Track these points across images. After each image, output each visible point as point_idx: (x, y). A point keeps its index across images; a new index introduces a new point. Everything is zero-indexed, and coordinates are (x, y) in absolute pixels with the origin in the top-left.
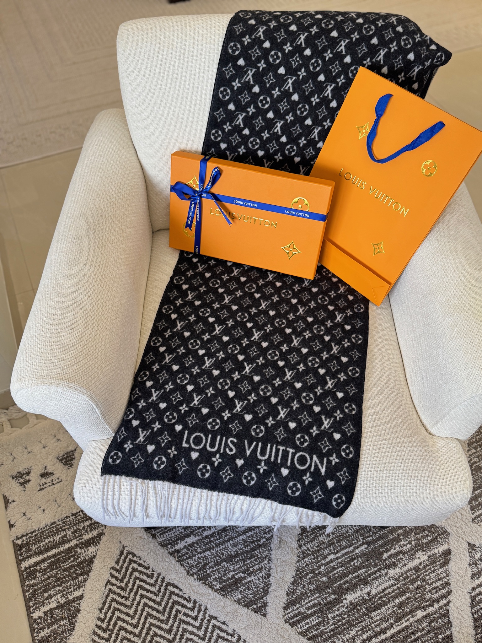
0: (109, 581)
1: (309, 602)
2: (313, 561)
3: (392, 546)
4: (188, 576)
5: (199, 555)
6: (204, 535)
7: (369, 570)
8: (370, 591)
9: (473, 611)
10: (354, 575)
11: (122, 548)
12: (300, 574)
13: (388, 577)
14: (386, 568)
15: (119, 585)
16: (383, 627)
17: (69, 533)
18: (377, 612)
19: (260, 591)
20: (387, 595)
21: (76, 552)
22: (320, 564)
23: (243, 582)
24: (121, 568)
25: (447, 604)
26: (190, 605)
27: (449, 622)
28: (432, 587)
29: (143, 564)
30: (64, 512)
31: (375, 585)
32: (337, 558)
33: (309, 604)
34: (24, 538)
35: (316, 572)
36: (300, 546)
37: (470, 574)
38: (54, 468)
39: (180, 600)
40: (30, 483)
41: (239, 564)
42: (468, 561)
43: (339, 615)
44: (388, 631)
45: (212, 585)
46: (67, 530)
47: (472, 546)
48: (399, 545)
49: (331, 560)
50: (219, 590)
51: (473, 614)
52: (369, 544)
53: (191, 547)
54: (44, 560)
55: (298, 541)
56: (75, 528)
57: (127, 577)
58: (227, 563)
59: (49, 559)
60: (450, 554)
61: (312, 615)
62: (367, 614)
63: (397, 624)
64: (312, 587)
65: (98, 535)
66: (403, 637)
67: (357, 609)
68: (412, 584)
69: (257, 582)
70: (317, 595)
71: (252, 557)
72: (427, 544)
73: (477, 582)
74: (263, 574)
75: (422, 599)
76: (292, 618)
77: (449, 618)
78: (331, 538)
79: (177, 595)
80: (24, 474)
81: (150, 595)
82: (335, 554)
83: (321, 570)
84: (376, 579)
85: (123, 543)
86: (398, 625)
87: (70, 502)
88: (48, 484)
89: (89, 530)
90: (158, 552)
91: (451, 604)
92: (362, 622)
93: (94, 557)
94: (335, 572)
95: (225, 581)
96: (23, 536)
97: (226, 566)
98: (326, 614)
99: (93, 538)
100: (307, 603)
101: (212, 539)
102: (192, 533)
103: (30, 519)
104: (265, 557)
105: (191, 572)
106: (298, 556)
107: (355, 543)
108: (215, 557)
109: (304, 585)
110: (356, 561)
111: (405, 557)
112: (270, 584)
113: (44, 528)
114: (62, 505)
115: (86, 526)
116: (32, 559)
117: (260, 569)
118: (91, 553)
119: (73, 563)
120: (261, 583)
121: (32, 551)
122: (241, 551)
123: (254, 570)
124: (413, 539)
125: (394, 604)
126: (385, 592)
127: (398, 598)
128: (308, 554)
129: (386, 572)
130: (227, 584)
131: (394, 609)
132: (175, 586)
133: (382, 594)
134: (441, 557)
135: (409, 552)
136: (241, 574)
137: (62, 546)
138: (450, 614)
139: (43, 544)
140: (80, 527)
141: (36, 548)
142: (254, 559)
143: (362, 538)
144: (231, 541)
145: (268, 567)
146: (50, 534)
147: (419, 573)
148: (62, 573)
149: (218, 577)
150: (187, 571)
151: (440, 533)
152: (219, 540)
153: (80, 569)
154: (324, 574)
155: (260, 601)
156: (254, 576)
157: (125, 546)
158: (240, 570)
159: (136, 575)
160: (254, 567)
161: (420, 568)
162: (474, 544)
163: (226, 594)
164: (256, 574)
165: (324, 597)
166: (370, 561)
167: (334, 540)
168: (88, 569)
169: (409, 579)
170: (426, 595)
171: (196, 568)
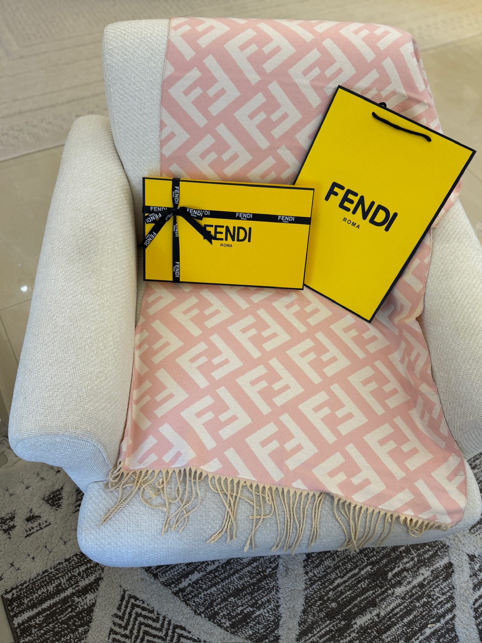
0: (111, 630)
1: (321, 630)
2: (321, 587)
3: (396, 564)
4: (196, 616)
5: (205, 592)
6: (208, 570)
7: (376, 591)
8: (379, 612)
9: (478, 622)
10: (362, 598)
11: (122, 593)
12: (309, 602)
13: (395, 596)
14: (392, 588)
15: (123, 633)
17: (63, 581)
18: (388, 633)
19: (270, 624)
20: (396, 614)
21: (74, 601)
22: (328, 589)
23: (253, 616)
24: (124, 614)
25: (453, 619)
27: (456, 636)
28: (438, 602)
29: (147, 607)
30: (56, 558)
31: (383, 606)
32: (345, 582)
33: (321, 633)
34: (14, 591)
35: (325, 599)
36: (307, 573)
37: (471, 586)
38: (40, 511)
40: (15, 529)
41: (247, 598)
42: (470, 572)
45: (221, 623)
46: (61, 578)
47: (472, 558)
48: (402, 563)
49: (338, 584)
50: (229, 627)
51: (477, 625)
52: (373, 564)
53: (196, 585)
54: (38, 614)
55: (304, 567)
56: (70, 575)
57: (130, 623)
58: (235, 598)
59: (44, 613)
60: (452, 567)
62: (378, 637)
64: (322, 615)
65: (95, 580)
67: (369, 633)
68: (418, 601)
69: (267, 615)
70: (328, 622)
71: (259, 589)
72: (429, 559)
73: (478, 593)
74: (272, 606)
75: (429, 616)
77: (455, 632)
78: (336, 561)
79: (186, 637)
80: (7, 519)
81: (157, 640)
82: (342, 577)
83: (330, 595)
84: (383, 599)
85: (124, 587)
87: (63, 547)
88: (35, 529)
89: (85, 576)
90: (161, 593)
91: (457, 619)
93: (94, 605)
94: (344, 596)
95: (234, 617)
96: (12, 589)
97: (233, 601)
98: (338, 641)
99: (90, 584)
100: (319, 632)
101: (217, 574)
102: (195, 569)
103: (18, 569)
104: (273, 588)
105: (198, 612)
106: (306, 584)
107: (360, 565)
108: (222, 593)
109: (314, 614)
110: (363, 582)
111: (409, 574)
112: (279, 616)
113: (36, 578)
114: (53, 550)
115: (81, 571)
116: (25, 613)
117: (269, 601)
118: (90, 601)
119: (71, 614)
120: (271, 616)
121: (24, 605)
122: (248, 583)
123: (262, 602)
124: (415, 555)
125: (402, 624)
126: (393, 613)
127: (406, 617)
128: (315, 580)
129: (392, 591)
130: (236, 620)
131: (404, 629)
132: (183, 629)
133: (391, 615)
134: (443, 571)
135: (412, 568)
136: (249, 608)
137: (57, 597)
138: (456, 628)
139: (36, 596)
140: (75, 573)
141: (28, 602)
142: (261, 591)
143: (367, 558)
144: (236, 574)
145: (276, 599)
146: (43, 584)
147: (424, 590)
148: (60, 626)
149: (226, 614)
150: (194, 611)
151: (440, 547)
152: (224, 575)
153: (79, 620)
154: (333, 600)
155: (272, 635)
156: (264, 609)
157: (125, 590)
158: (248, 604)
159: (140, 621)
160: (262, 600)
161: (424, 585)
162: (473, 554)
163: (236, 631)
164: (264, 607)
165: (334, 624)
166: (377, 582)
167: (340, 563)
168: (88, 619)
169: (415, 597)
170: (432, 612)
171: (203, 607)
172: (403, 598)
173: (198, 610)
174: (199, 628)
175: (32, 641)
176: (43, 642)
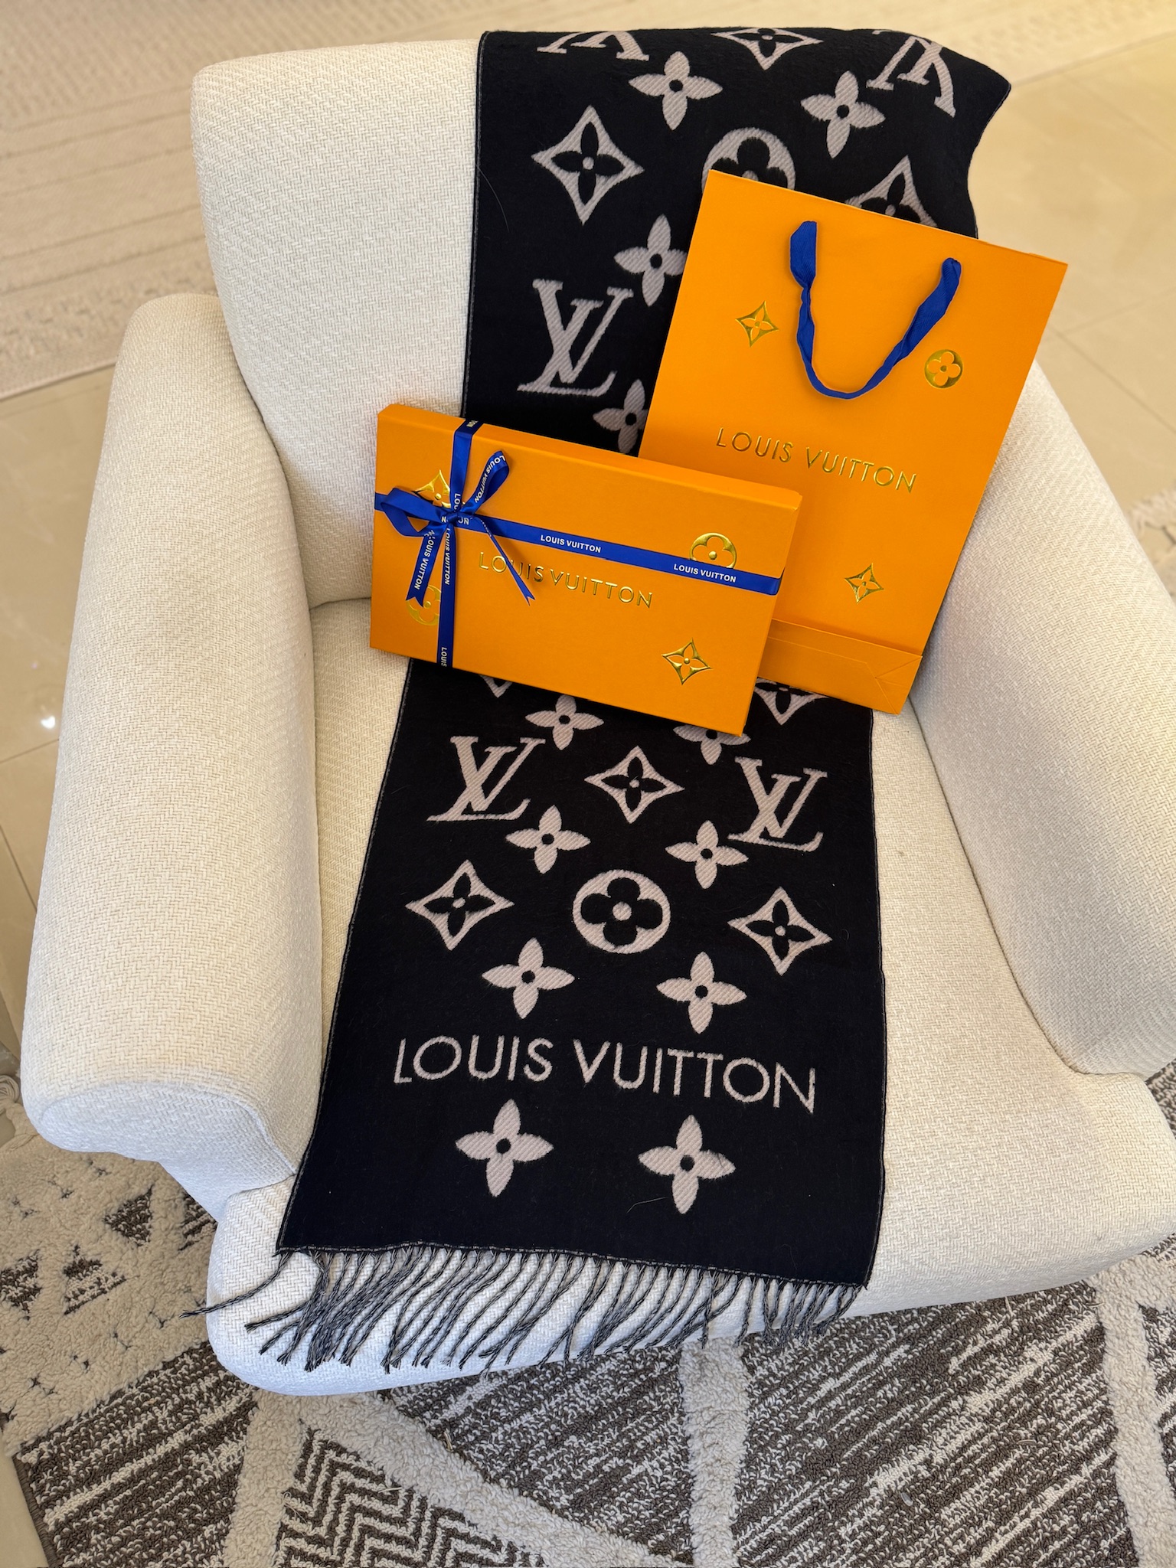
0: (283, 1528)
1: (790, 1508)
2: (788, 1401)
3: (967, 1337)
4: (486, 1485)
5: (507, 1427)
7: (921, 1407)
8: (931, 1456)
9: (1171, 1470)
10: (889, 1422)
11: (306, 1436)
12: (761, 1438)
13: (968, 1414)
14: (961, 1394)
15: (311, 1533)
16: (973, 1541)
17: (162, 1415)
18: (953, 1506)
19: (668, 1497)
20: (970, 1459)
21: (189, 1462)
22: (804, 1406)
23: (624, 1480)
24: (312, 1487)
25: (1110, 1462)
26: (500, 1558)
27: (1121, 1505)
28: (1072, 1424)
29: (368, 1469)
30: (142, 1361)
31: (940, 1441)
32: (844, 1387)
33: (791, 1512)
34: (43, 1445)
35: (798, 1428)
36: (752, 1370)
37: (1152, 1381)
38: (99, 1249)
39: (473, 1549)
40: (41, 1297)
41: (609, 1436)
42: (1146, 1349)
43: (865, 1527)
44: (984, 1549)
45: (549, 1500)
46: (156, 1409)
47: (1150, 1315)
48: (982, 1335)
49: (830, 1392)
50: (567, 1508)
51: (1171, 1477)
52: (911, 1340)
53: (485, 1409)
54: (104, 1497)
55: (745, 1355)
56: (177, 1400)
57: (329, 1509)
58: (579, 1438)
59: (118, 1494)
60: (1103, 1340)
61: (803, 1535)
62: (930, 1516)
63: (1002, 1528)
64: (792, 1468)
65: (238, 1409)
66: (1022, 1557)
67: (907, 1507)
68: (1024, 1424)
71: (638, 1412)
72: (1046, 1322)
73: (1171, 1398)
74: (670, 1452)
75: (1053, 1459)
76: (757, 1551)
77: (1118, 1495)
79: (464, 1537)
80: (19, 1274)
81: (394, 1548)
82: (837, 1376)
83: (809, 1421)
84: (940, 1424)
85: (308, 1423)
86: (1006, 1532)
87: (156, 1333)
88: (89, 1293)
89: (213, 1400)
90: (400, 1434)
91: (1120, 1462)
92: (921, 1536)
93: (238, 1469)
94: (843, 1421)
95: (579, 1484)
96: (39, 1440)
97: (576, 1445)
98: (834, 1529)
99: (227, 1421)
100: (786, 1510)
103: (51, 1392)
104: (671, 1409)
105: (493, 1474)
106: (751, 1395)
107: (881, 1343)
108: (547, 1425)
109: (772, 1466)
110: (889, 1386)
111: (1000, 1361)
112: (689, 1476)
113: (94, 1411)
114: (136, 1342)
115: (205, 1390)
116: (72, 1498)
117: (663, 1440)
118: (228, 1460)
119: (183, 1494)
120: (669, 1477)
121: (70, 1477)
122: (609, 1400)
123: (647, 1444)
124: (1013, 1313)
125: (988, 1481)
126: (966, 1455)
127: (996, 1464)
128: (773, 1385)
129: (961, 1403)
130: (585, 1490)
131: (991, 1494)
132: (459, 1517)
133: (960, 1458)
134: (1082, 1349)
135: (1008, 1347)
136: (615, 1459)
137: (148, 1454)
138: (1118, 1485)
139: (96, 1455)
140: (189, 1395)
141: (79, 1468)
142: (643, 1417)
143: (896, 1327)
144: (582, 1380)
145: (680, 1434)
146: (112, 1425)
147: (1037, 1397)
148: (159, 1525)
149: (559, 1476)
150: (481, 1471)
151: (1073, 1291)
152: (552, 1382)
153: (204, 1507)
154: (817, 1430)
155: (672, 1523)
156: (650, 1460)
157: (313, 1429)
158: (613, 1451)
159: (351, 1502)
160: (645, 1438)
161: (1038, 1385)
162: (1153, 1307)
163: (586, 1517)
164: (652, 1454)
165: (824, 1488)
166: (922, 1383)
167: (830, 1342)
168: (225, 1504)
169: (1016, 1415)
170: (1059, 1449)
171: (504, 1461)
172: (987, 1420)
173: (492, 1469)
174: (496, 1514)
175: (90, 1564)
176: (119, 1564)
